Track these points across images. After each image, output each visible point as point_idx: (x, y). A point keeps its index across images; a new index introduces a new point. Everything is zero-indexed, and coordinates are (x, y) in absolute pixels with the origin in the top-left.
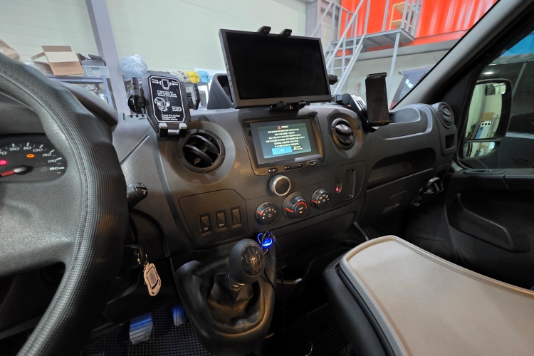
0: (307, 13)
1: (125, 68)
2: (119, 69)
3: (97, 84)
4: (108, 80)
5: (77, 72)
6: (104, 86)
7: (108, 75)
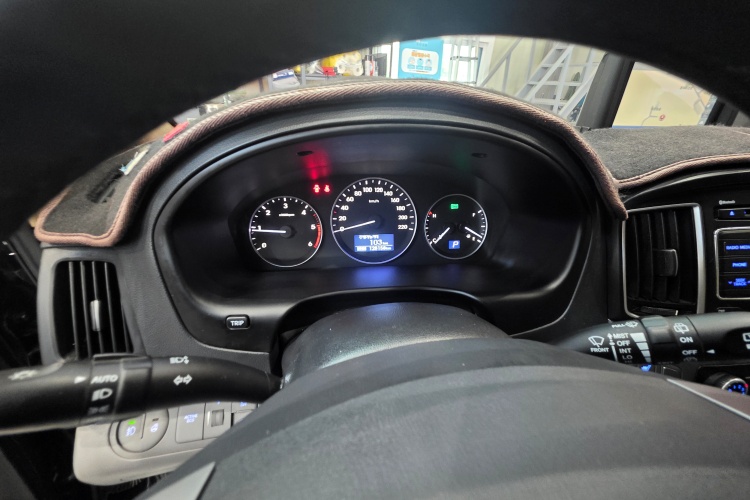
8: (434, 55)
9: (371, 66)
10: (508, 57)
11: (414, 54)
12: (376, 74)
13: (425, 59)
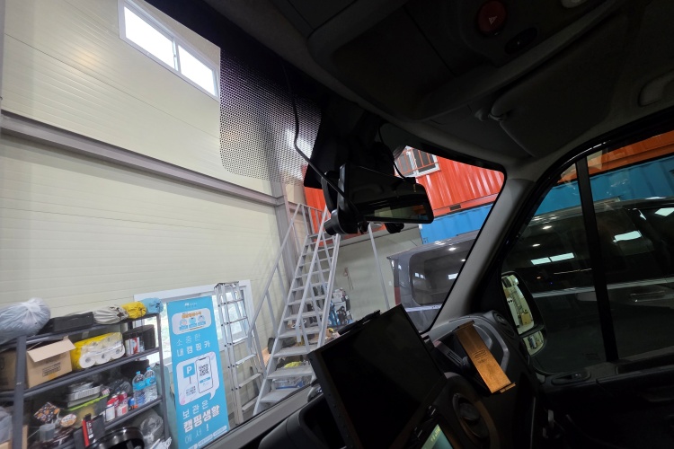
0: (276, 214)
8: (205, 312)
9: (134, 344)
10: (267, 293)
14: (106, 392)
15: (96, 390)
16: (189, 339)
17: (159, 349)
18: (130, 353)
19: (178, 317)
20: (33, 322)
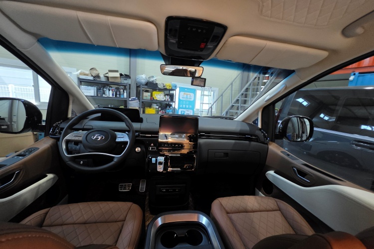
1: (138, 80)
2: (136, 80)
3: (125, 86)
4: (130, 85)
5: (118, 81)
6: (128, 87)
7: (130, 82)
8: (192, 95)
9: (168, 98)
10: (222, 95)
11: (184, 94)
12: (169, 100)
13: (189, 96)
14: (160, 109)
15: (157, 107)
16: (184, 102)
17: (175, 102)
18: (167, 100)
19: (182, 93)
20: (144, 81)
